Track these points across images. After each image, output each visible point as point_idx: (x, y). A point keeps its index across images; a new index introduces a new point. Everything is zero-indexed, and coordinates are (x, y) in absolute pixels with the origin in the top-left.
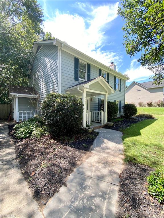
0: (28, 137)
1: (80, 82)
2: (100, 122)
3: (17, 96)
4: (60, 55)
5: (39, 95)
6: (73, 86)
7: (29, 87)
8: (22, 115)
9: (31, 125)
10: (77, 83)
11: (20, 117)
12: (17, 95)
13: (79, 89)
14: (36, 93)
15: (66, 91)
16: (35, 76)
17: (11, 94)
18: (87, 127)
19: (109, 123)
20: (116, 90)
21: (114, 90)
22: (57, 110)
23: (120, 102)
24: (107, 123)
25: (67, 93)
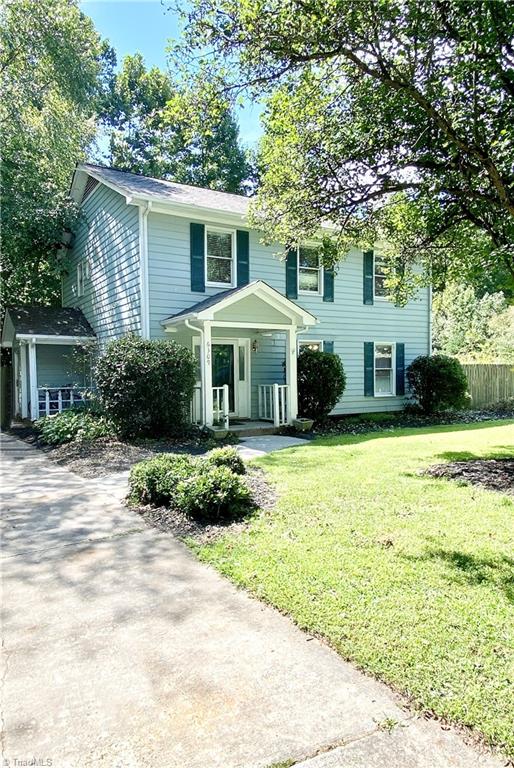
0: (71, 440)
1: (209, 292)
3: (34, 340)
5: (95, 335)
6: (174, 316)
8: (47, 401)
10: (199, 297)
12: (34, 338)
14: (89, 329)
15: (164, 327)
16: (83, 269)
17: (18, 336)
18: (214, 428)
19: (299, 420)
20: (372, 300)
21: (364, 303)
22: (126, 378)
23: (401, 348)
24: (294, 422)
25: (168, 330)
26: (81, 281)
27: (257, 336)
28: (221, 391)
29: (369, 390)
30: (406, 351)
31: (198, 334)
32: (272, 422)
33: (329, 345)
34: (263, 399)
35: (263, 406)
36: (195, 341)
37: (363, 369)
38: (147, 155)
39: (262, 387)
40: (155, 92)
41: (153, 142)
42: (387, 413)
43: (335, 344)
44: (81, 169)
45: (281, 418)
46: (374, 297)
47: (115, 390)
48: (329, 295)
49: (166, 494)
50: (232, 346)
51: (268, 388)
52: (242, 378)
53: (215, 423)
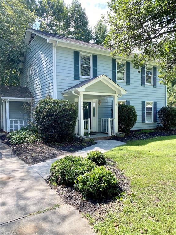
1: (81, 80)
2: (106, 132)
3: (8, 100)
4: (55, 52)
5: (33, 98)
7: (21, 87)
8: (14, 124)
9: (25, 133)
10: (77, 82)
11: (11, 127)
12: (8, 99)
13: (74, 92)
14: (31, 95)
15: (63, 94)
16: (29, 71)
17: (2, 98)
18: (84, 137)
19: (119, 133)
20: (145, 85)
21: (142, 85)
22: (47, 116)
23: (155, 104)
24: (117, 134)
25: (65, 95)
26: (28, 76)
27: (101, 99)
28: (87, 121)
29: (143, 120)
30: (157, 105)
31: (78, 97)
32: (108, 134)
33: (128, 102)
34: (103, 124)
35: (103, 127)
36: (76, 100)
37: (141, 112)
38: (54, 30)
39: (103, 120)
40: (57, 6)
41: (56, 25)
42: (150, 129)
43: (131, 102)
44: (28, 30)
45: (111, 132)
46: (146, 83)
47: (42, 121)
48: (128, 82)
49: (71, 181)
50: (91, 102)
51: (105, 120)
52: (94, 115)
53: (85, 135)
